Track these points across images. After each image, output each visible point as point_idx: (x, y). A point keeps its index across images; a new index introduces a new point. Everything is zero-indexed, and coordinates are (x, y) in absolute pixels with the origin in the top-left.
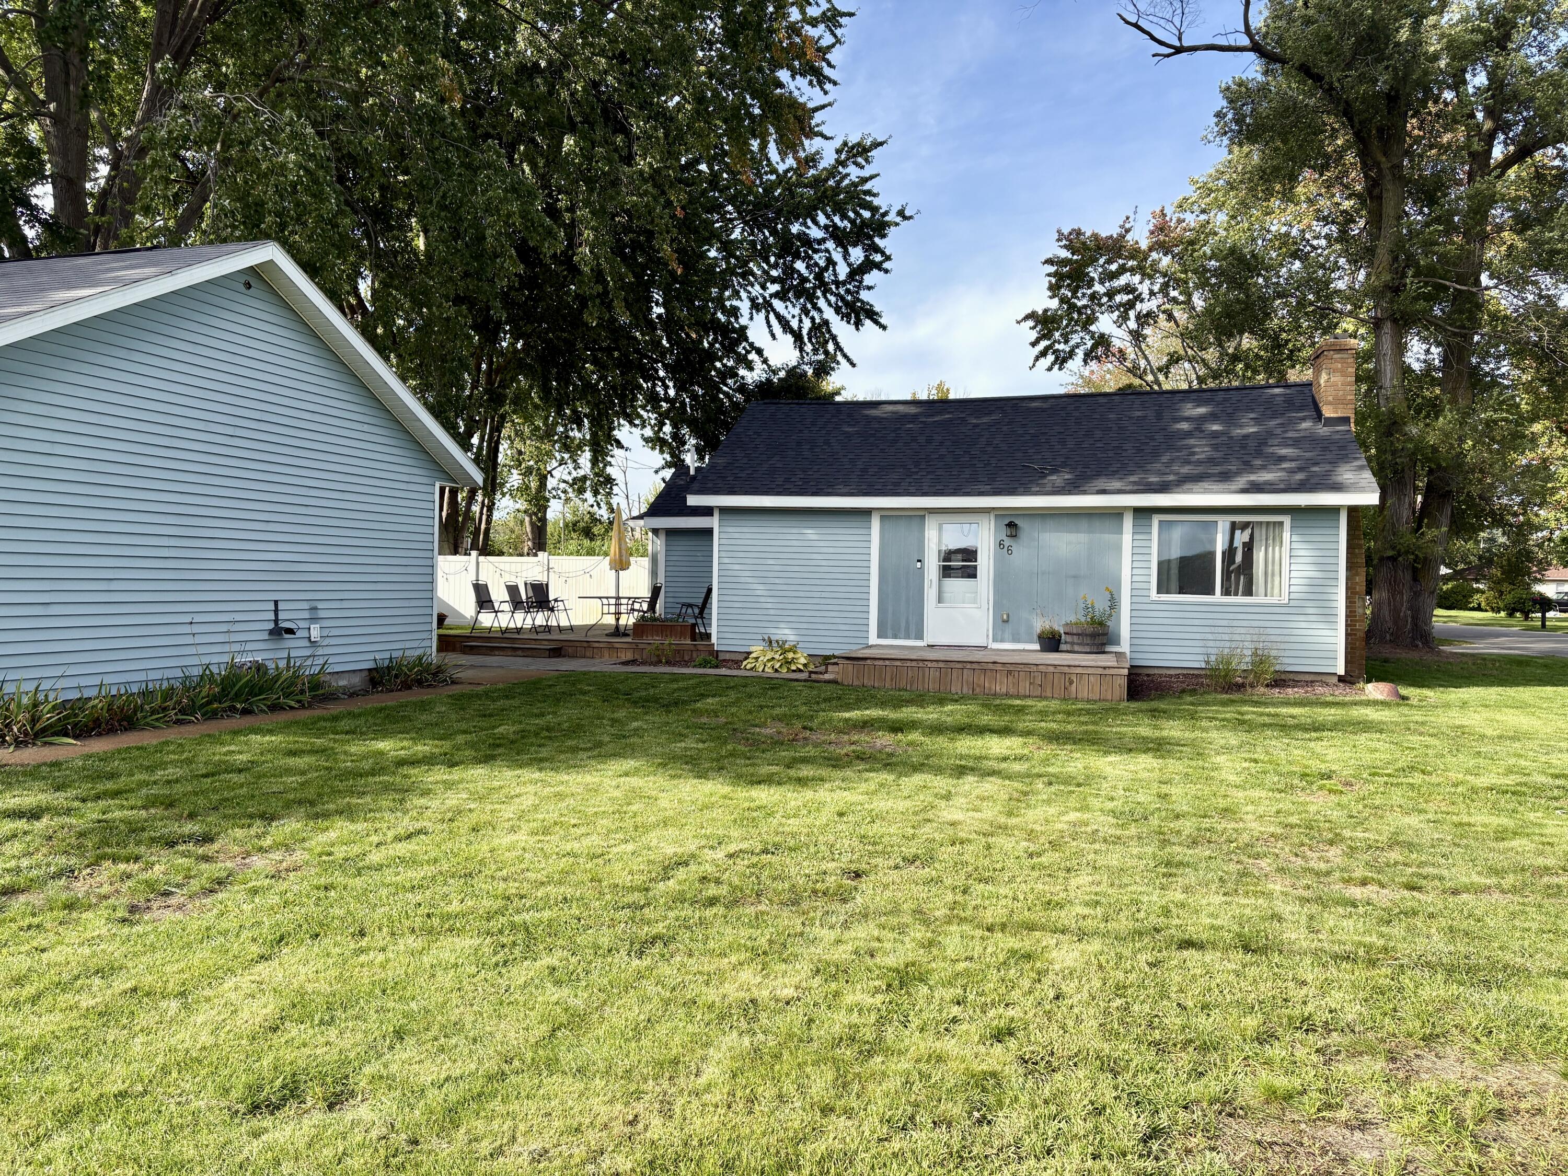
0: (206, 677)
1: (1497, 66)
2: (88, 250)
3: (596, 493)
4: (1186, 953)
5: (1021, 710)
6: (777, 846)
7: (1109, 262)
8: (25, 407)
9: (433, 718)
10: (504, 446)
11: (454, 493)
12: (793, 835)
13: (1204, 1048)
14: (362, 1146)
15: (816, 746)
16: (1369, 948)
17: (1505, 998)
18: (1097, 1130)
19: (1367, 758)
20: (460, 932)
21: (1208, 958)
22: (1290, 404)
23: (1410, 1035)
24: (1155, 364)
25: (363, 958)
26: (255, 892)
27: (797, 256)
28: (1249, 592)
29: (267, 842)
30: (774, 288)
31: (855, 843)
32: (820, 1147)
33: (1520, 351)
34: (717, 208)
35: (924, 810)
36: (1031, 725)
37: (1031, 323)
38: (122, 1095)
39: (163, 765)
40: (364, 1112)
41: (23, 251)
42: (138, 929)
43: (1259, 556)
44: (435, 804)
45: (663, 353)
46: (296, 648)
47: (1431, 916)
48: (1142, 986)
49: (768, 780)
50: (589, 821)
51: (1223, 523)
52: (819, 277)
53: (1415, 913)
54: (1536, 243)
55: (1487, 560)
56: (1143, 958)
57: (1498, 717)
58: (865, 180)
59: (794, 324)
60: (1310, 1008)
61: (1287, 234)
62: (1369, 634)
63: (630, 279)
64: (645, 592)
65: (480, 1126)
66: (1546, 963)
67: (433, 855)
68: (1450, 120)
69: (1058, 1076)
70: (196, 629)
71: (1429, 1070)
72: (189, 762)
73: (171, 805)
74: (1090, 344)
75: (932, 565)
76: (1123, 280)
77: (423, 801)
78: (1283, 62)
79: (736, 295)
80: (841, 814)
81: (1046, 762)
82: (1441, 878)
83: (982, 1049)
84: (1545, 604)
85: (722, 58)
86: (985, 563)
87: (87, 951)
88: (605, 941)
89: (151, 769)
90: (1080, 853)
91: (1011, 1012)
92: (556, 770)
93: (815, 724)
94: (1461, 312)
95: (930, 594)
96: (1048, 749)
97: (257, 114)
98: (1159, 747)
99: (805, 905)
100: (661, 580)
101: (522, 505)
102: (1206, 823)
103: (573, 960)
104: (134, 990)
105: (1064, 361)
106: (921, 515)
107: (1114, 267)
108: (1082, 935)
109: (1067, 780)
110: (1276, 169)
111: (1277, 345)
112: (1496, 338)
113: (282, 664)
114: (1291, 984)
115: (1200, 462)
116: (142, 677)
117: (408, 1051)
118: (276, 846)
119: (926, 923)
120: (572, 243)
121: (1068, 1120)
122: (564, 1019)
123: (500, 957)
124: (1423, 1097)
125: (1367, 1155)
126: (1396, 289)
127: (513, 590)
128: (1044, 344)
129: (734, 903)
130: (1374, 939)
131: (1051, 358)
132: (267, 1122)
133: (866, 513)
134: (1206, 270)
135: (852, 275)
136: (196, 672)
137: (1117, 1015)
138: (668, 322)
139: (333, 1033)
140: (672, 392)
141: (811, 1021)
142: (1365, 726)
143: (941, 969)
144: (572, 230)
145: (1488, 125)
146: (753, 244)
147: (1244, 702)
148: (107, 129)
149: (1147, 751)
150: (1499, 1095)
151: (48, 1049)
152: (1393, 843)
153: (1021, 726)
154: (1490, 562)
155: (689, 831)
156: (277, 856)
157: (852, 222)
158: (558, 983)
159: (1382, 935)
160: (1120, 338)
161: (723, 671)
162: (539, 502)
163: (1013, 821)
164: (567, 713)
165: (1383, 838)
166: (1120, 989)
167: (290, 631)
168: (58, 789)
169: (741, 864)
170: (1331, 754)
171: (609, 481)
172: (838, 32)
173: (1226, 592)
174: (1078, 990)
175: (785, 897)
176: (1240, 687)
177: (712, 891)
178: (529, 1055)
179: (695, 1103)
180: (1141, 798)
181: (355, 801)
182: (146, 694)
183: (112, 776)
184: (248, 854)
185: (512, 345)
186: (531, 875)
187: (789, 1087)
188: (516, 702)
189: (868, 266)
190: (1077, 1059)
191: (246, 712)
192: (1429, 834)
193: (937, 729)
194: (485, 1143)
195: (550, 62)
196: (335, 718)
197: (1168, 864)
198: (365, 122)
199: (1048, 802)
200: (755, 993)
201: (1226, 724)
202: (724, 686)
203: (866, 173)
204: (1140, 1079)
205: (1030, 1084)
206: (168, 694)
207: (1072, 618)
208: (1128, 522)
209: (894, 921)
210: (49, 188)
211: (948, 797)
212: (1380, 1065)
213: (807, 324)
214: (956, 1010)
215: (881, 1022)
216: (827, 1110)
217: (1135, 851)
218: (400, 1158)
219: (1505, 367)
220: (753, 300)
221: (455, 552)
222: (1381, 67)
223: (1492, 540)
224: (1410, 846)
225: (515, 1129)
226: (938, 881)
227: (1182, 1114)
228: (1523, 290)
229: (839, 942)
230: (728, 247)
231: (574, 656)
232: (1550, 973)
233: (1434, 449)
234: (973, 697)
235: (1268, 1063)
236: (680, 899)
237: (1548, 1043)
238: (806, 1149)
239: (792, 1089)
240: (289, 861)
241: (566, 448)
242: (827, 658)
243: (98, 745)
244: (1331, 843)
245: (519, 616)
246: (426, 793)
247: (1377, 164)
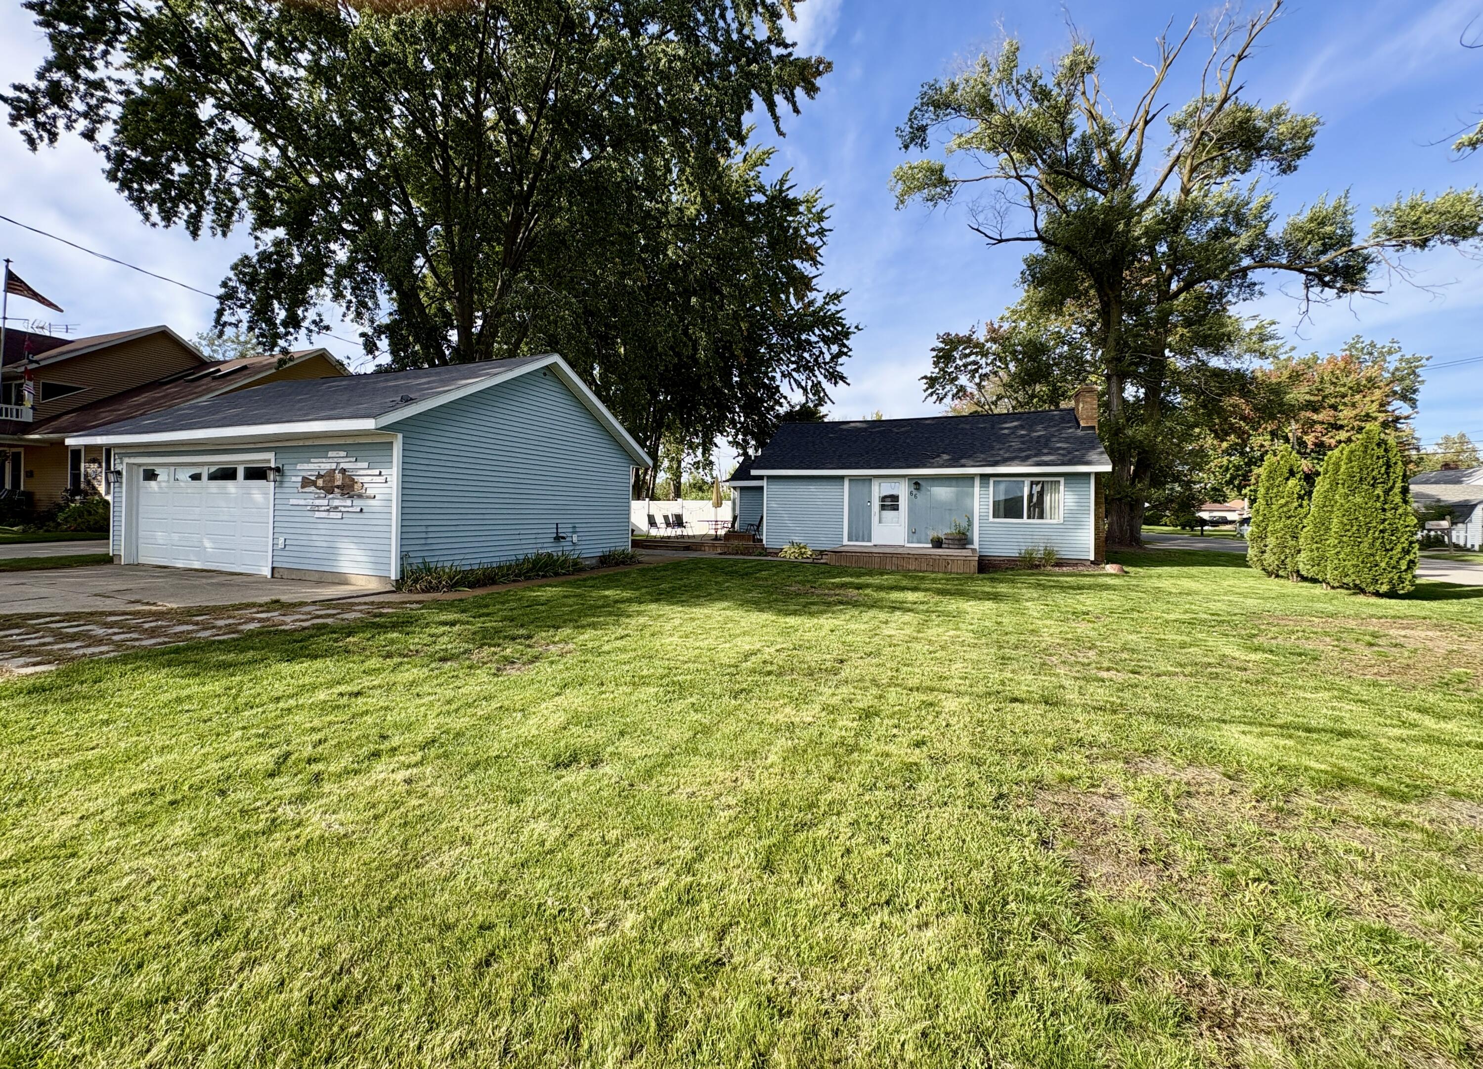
0: (526, 560)
1: (1173, 242)
2: (472, 360)
3: (704, 469)
4: (1014, 705)
5: (923, 578)
6: (800, 646)
7: (964, 349)
8: (448, 434)
9: (630, 580)
10: (661, 447)
11: (637, 470)
12: (808, 641)
13: (1025, 754)
14: (607, 786)
15: (818, 596)
16: (1112, 703)
17: (1189, 732)
18: (970, 794)
19: (1108, 604)
20: (648, 684)
21: (1026, 707)
22: (1063, 419)
23: (1136, 750)
24: (990, 400)
25: (603, 696)
26: (552, 662)
27: (804, 350)
28: (1041, 516)
29: (557, 639)
30: (793, 366)
31: (840, 646)
32: (829, 797)
33: (1187, 390)
34: (765, 328)
35: (874, 629)
36: (928, 586)
37: (925, 381)
38: (498, 757)
39: (508, 601)
40: (607, 769)
41: (444, 362)
42: (500, 679)
43: (1047, 499)
44: (633, 622)
45: (738, 400)
46: (566, 546)
47: (1146, 688)
48: (992, 721)
49: (795, 613)
50: (707, 632)
51: (1027, 482)
52: (816, 360)
53: (1137, 686)
54: (1196, 333)
55: (1170, 500)
56: (991, 707)
57: (1179, 582)
58: (838, 312)
59: (803, 384)
60: (1081, 735)
61: (1059, 332)
62: (1107, 539)
63: (722, 365)
64: (730, 518)
65: (663, 779)
66: (1211, 715)
67: (634, 647)
68: (1148, 272)
69: (949, 766)
70: (521, 537)
71: (1147, 769)
72: (519, 599)
73: (512, 621)
74: (955, 391)
75: (876, 504)
76: (973, 358)
77: (627, 620)
78: (1056, 245)
79: (774, 370)
80: (832, 631)
81: (936, 604)
82: (1150, 668)
83: (909, 751)
84: (1203, 522)
85: (767, 256)
86: (903, 503)
87: (479, 688)
88: (718, 691)
89: (503, 603)
90: (956, 652)
91: (923, 733)
92: (690, 606)
93: (816, 585)
94: (1155, 371)
95: (875, 519)
96: (937, 598)
97: (549, 293)
98: (995, 597)
99: (816, 677)
100: (737, 512)
101: (669, 475)
102: (1022, 637)
103: (703, 700)
104: (501, 707)
105: (942, 399)
106: (869, 479)
107: (967, 351)
108: (959, 694)
109: (948, 614)
110: (1053, 301)
111: (1055, 389)
112: (1174, 384)
113: (560, 554)
114: (1071, 722)
115: (1015, 451)
116: (497, 559)
117: (627, 741)
118: (560, 642)
119: (878, 686)
120: (695, 350)
121: (955, 787)
122: (700, 728)
123: (668, 697)
124: (1145, 783)
125: (1115, 812)
126: (1119, 360)
127: (666, 518)
128: (930, 391)
129: (780, 674)
130: (1115, 699)
131: (935, 397)
132: (564, 772)
133: (842, 478)
134: (1016, 351)
135: (832, 359)
136: (522, 557)
137: (978, 735)
138: (741, 385)
139: (591, 731)
140: (742, 419)
141: (821, 734)
142: (1107, 587)
143: (886, 710)
144: (695, 344)
145: (1169, 272)
146: (782, 345)
147: (1040, 574)
148: (481, 303)
149: (989, 599)
150: (1188, 784)
151: (464, 735)
152: (1124, 649)
153: (923, 586)
154: (1172, 501)
155: (756, 638)
156: (561, 646)
157: (832, 332)
158: (696, 711)
159: (1119, 697)
160: (971, 388)
161: (769, 558)
162: (677, 474)
163: (920, 635)
164: (694, 579)
165: (1118, 646)
166: (980, 723)
167: (563, 538)
168: (463, 612)
169: (783, 655)
170: (1088, 602)
171: (711, 463)
172: (824, 239)
173: (1029, 517)
174: (958, 722)
175: (806, 672)
176: (1038, 566)
177: (769, 668)
178: (684, 746)
179: (766, 773)
180: (987, 624)
181: (596, 619)
182: (499, 567)
183: (486, 606)
184: (548, 645)
185: (665, 398)
186: (681, 658)
187: (811, 766)
188: (669, 573)
189: (841, 354)
190: (960, 757)
191: (544, 576)
192: (1143, 645)
193: (880, 588)
194: (666, 787)
195: (684, 261)
196: (585, 580)
197: (1003, 658)
198: (597, 295)
199: (938, 625)
200: (793, 719)
201: (1030, 586)
202: (769, 566)
203: (839, 308)
204: (992, 769)
205: (934, 769)
206: (509, 567)
207: (949, 531)
208: (977, 482)
209: (861, 685)
210: (456, 331)
211: (886, 622)
212: (1121, 765)
213: (810, 383)
214: (895, 731)
215: (856, 735)
216: (831, 779)
217: (985, 651)
218: (626, 793)
219: (1179, 399)
220: (782, 373)
221: (638, 499)
222: (1108, 245)
223: (1172, 489)
224: (1133, 651)
225: (679, 781)
226: (883, 665)
227: (1014, 787)
228: (1189, 358)
229: (833, 694)
230: (770, 347)
231: (696, 550)
232: (1214, 720)
233: (1141, 442)
234: (898, 572)
235: (1060, 762)
236: (753, 671)
237: (1214, 757)
238: (822, 798)
239: (814, 767)
240: (566, 649)
241: (690, 447)
242: (821, 551)
243: (479, 592)
244: (1090, 648)
245: (669, 529)
246: (629, 616)
247: (1107, 295)
